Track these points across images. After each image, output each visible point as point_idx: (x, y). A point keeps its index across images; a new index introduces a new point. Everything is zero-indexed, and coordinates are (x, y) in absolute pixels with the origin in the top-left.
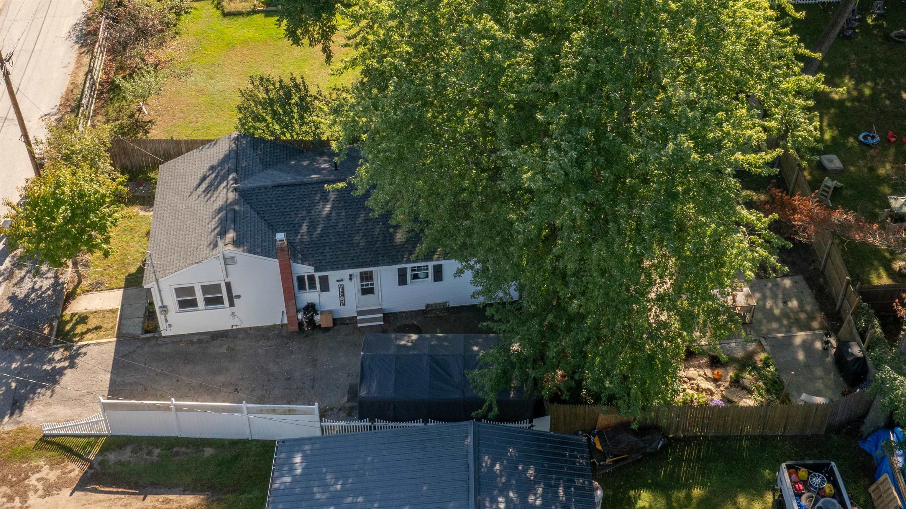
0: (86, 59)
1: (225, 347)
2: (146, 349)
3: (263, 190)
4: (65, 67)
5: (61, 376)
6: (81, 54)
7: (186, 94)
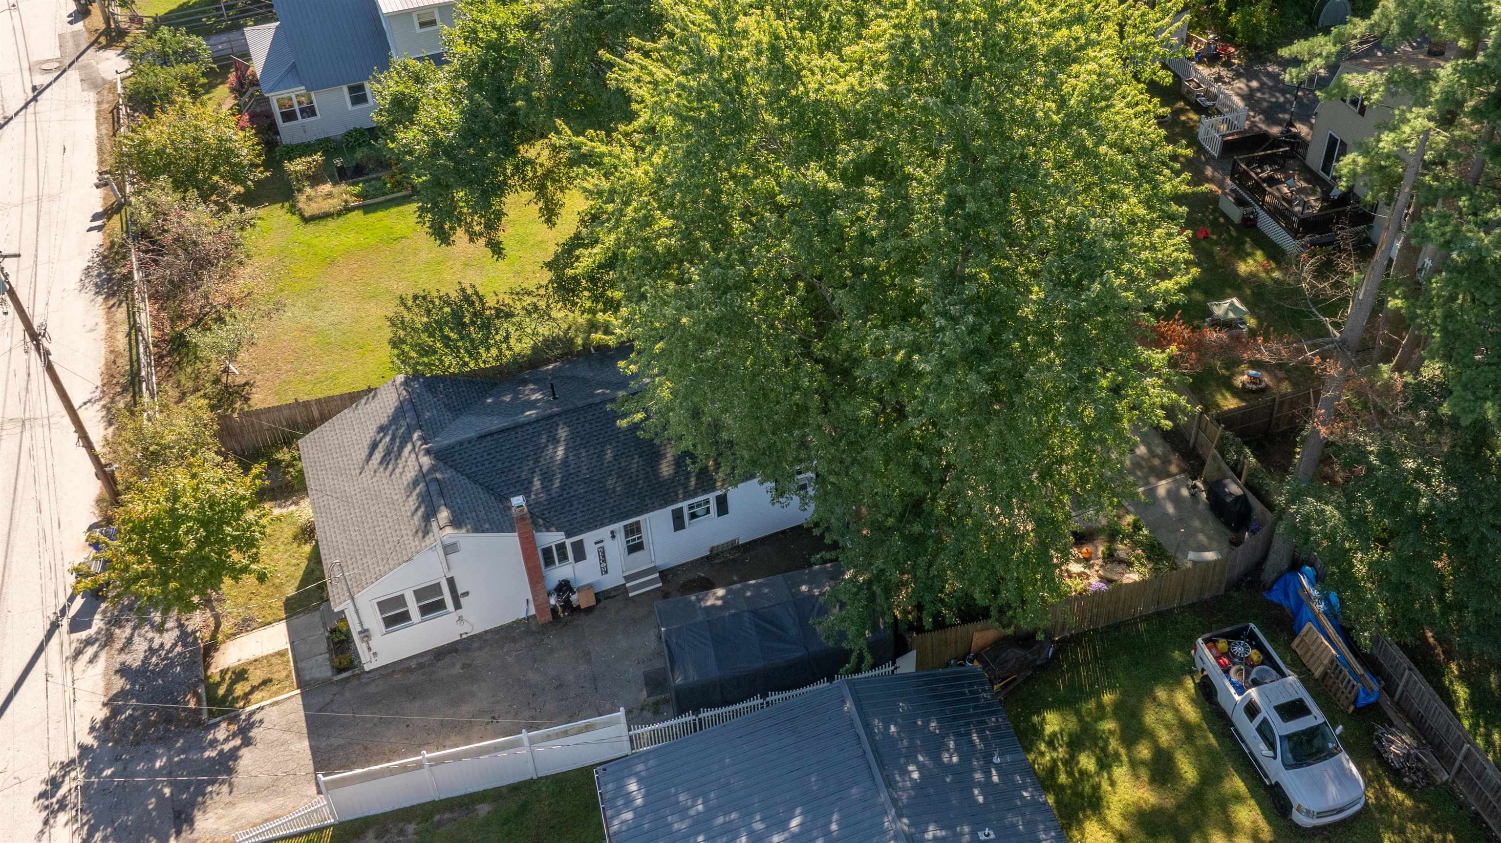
0: (121, 314)
1: (458, 666)
2: (347, 694)
3: (465, 445)
4: (92, 330)
5: (236, 760)
6: (110, 308)
7: (286, 337)
